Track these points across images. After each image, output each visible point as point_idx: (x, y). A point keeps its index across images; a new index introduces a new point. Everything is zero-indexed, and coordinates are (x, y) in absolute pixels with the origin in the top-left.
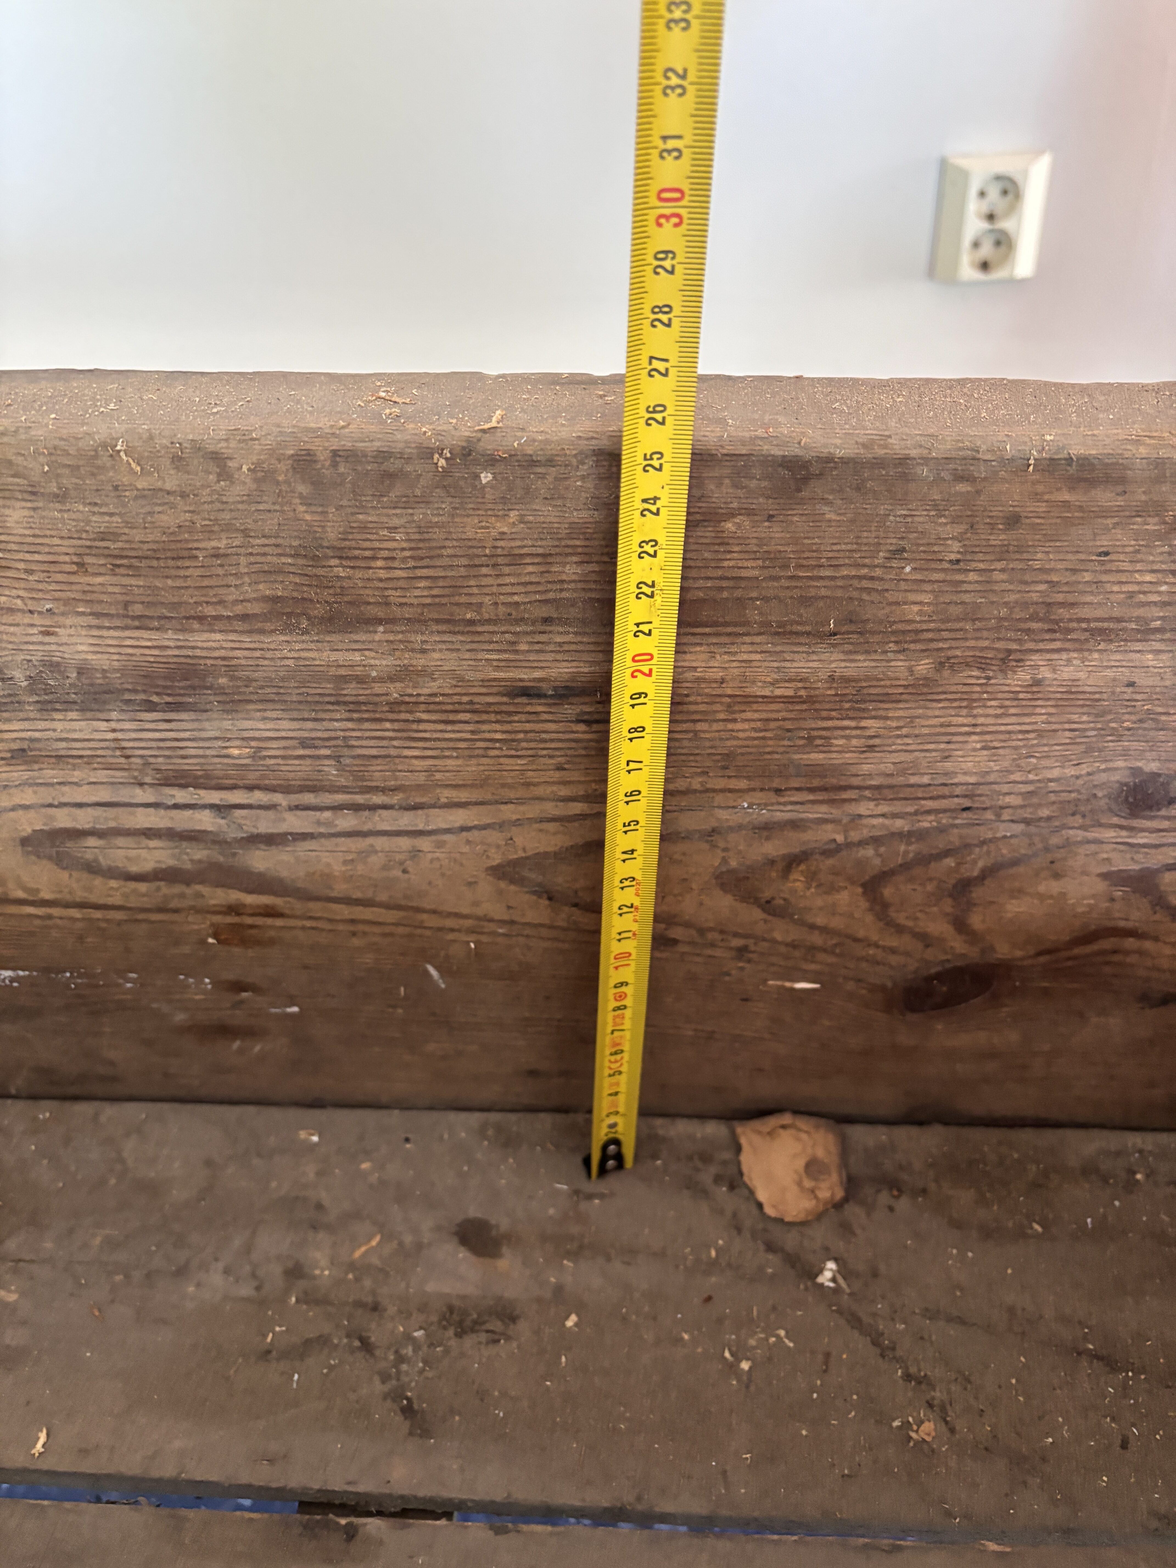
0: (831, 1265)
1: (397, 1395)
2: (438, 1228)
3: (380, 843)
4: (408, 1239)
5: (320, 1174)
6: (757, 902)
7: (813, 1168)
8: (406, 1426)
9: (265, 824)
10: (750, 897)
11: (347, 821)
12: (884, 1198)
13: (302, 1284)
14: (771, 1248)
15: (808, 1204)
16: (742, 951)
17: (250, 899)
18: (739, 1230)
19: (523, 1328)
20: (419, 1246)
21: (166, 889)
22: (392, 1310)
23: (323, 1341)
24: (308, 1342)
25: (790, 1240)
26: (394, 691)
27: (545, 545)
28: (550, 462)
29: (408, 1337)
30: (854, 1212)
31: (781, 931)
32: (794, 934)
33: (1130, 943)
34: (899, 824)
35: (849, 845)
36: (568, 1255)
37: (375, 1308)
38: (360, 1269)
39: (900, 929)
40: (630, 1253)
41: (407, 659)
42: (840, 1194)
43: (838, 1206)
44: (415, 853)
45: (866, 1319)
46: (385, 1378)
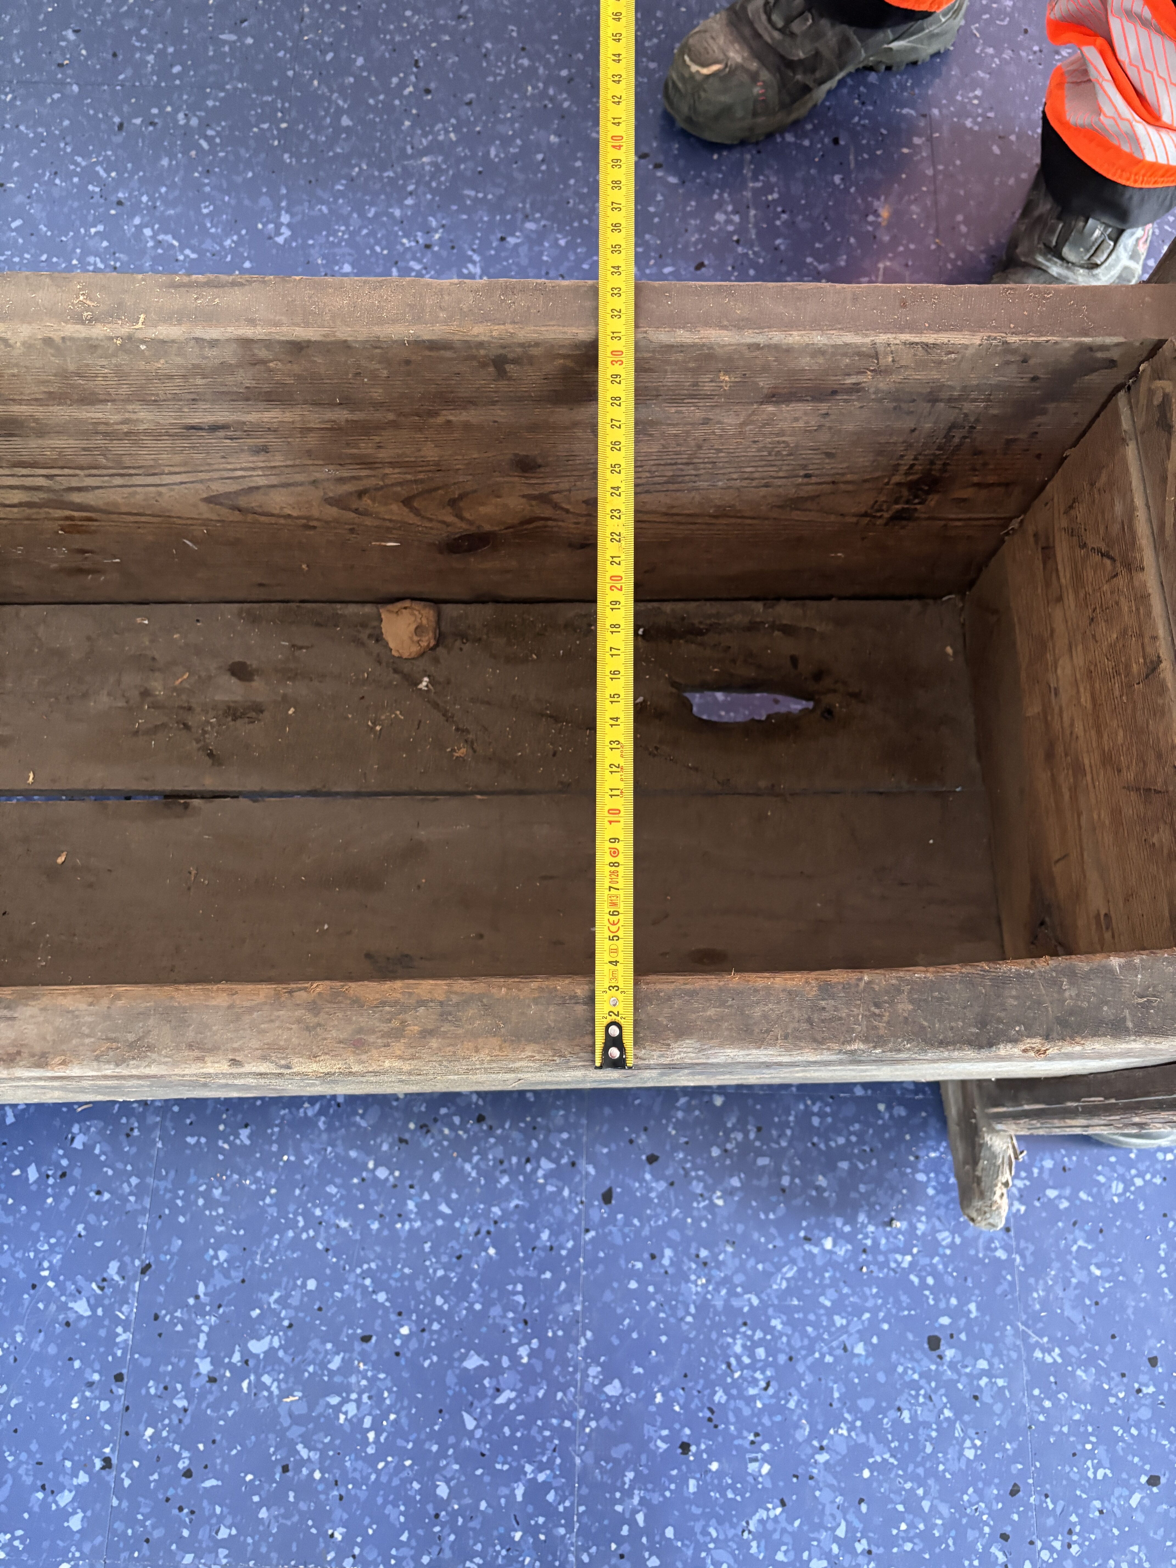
0: (426, 679)
1: (205, 748)
2: (220, 668)
3: (139, 489)
4: (203, 674)
5: (152, 641)
6: (350, 510)
7: (419, 630)
8: (210, 762)
9: (75, 483)
10: (346, 508)
11: (118, 481)
12: (458, 643)
13: (150, 699)
14: (396, 671)
15: (415, 649)
16: (352, 531)
17: (76, 514)
18: (380, 662)
19: (266, 715)
20: (210, 677)
21: (28, 511)
22: (198, 710)
23: (164, 725)
24: (156, 727)
25: (406, 668)
26: (125, 428)
27: (183, 372)
28: (173, 341)
29: (208, 722)
30: (441, 650)
31: (368, 521)
32: (377, 523)
33: (550, 523)
34: (409, 477)
35: (387, 486)
36: (289, 679)
37: (190, 709)
38: (179, 690)
39: (431, 520)
40: (322, 677)
41: (127, 415)
42: (433, 643)
43: (433, 649)
44: (160, 494)
45: (441, 704)
46: (198, 741)
